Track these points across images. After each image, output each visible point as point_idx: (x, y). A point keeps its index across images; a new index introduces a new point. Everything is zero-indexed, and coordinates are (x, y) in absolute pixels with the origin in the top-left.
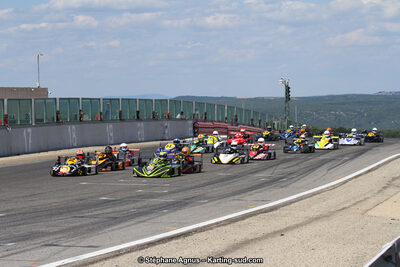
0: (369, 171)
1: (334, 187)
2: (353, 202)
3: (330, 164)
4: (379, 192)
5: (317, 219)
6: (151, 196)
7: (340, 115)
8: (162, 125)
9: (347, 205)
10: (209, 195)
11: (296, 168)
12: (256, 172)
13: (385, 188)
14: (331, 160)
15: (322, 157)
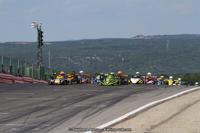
0: (126, 119)
7: (96, 61)
11: (49, 117)
12: (7, 122)
15: (76, 105)
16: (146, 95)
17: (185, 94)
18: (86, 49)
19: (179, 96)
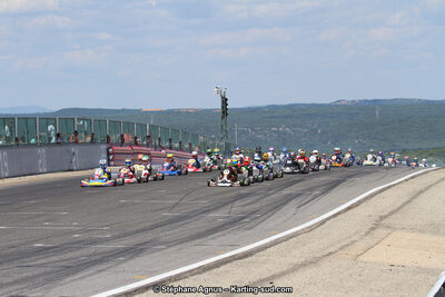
0: (349, 208)
1: (311, 229)
2: (339, 246)
3: (299, 200)
4: (367, 233)
5: (304, 265)
6: (95, 242)
7: (284, 133)
8: (69, 151)
9: (333, 249)
10: (164, 239)
11: (257, 206)
13: (373, 229)
14: (298, 195)
15: (286, 191)
16: (366, 178)
17: (413, 177)
18: (271, 117)
19: (406, 180)
